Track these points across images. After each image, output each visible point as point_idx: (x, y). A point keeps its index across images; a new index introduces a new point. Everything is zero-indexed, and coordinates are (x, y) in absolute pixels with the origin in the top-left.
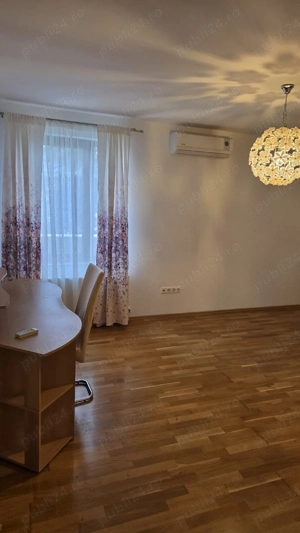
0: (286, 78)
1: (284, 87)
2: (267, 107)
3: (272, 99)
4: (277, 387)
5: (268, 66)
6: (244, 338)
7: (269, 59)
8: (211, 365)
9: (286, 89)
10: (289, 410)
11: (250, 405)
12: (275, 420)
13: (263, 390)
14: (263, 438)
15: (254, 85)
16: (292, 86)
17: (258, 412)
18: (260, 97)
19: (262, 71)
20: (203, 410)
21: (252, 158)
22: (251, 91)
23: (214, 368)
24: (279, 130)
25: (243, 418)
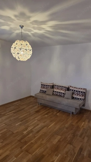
0: (21, 22)
1: (20, 26)
2: (14, 32)
3: (15, 30)
4: (29, 129)
5: (16, 16)
6: (14, 113)
7: (16, 13)
8: (4, 129)
9: (21, 27)
10: (35, 137)
11: (22, 141)
12: (32, 143)
13: (25, 132)
14: (30, 153)
15: (9, 23)
16: (23, 26)
17: (26, 143)
18: (11, 28)
19: (13, 17)
20: (5, 151)
21: (12, 50)
22: (8, 25)
23: (5, 130)
24: (21, 41)
25: (21, 148)
